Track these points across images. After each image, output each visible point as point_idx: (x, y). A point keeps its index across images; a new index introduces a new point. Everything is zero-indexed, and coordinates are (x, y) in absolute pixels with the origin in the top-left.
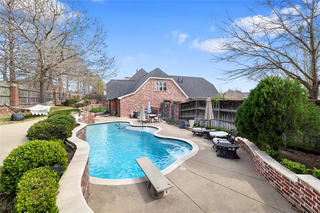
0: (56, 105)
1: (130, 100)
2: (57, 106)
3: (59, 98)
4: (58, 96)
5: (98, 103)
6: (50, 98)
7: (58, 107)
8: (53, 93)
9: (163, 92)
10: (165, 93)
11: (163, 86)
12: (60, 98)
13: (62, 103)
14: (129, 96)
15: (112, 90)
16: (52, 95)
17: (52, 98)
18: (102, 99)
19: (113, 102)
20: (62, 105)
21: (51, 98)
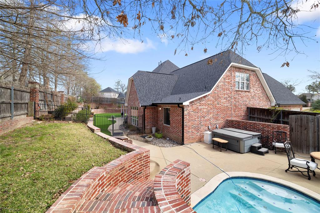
0: (35, 119)
1: (199, 108)
2: (39, 119)
3: (43, 102)
4: (43, 99)
5: (98, 108)
6: (20, 102)
7: (39, 122)
8: (29, 91)
9: (245, 91)
10: (247, 93)
11: (245, 82)
12: (45, 101)
13: (50, 112)
14: (199, 99)
15: (143, 88)
16: (27, 97)
17: (27, 101)
18: (103, 103)
19: (149, 111)
20: (50, 119)
21: (23, 102)
